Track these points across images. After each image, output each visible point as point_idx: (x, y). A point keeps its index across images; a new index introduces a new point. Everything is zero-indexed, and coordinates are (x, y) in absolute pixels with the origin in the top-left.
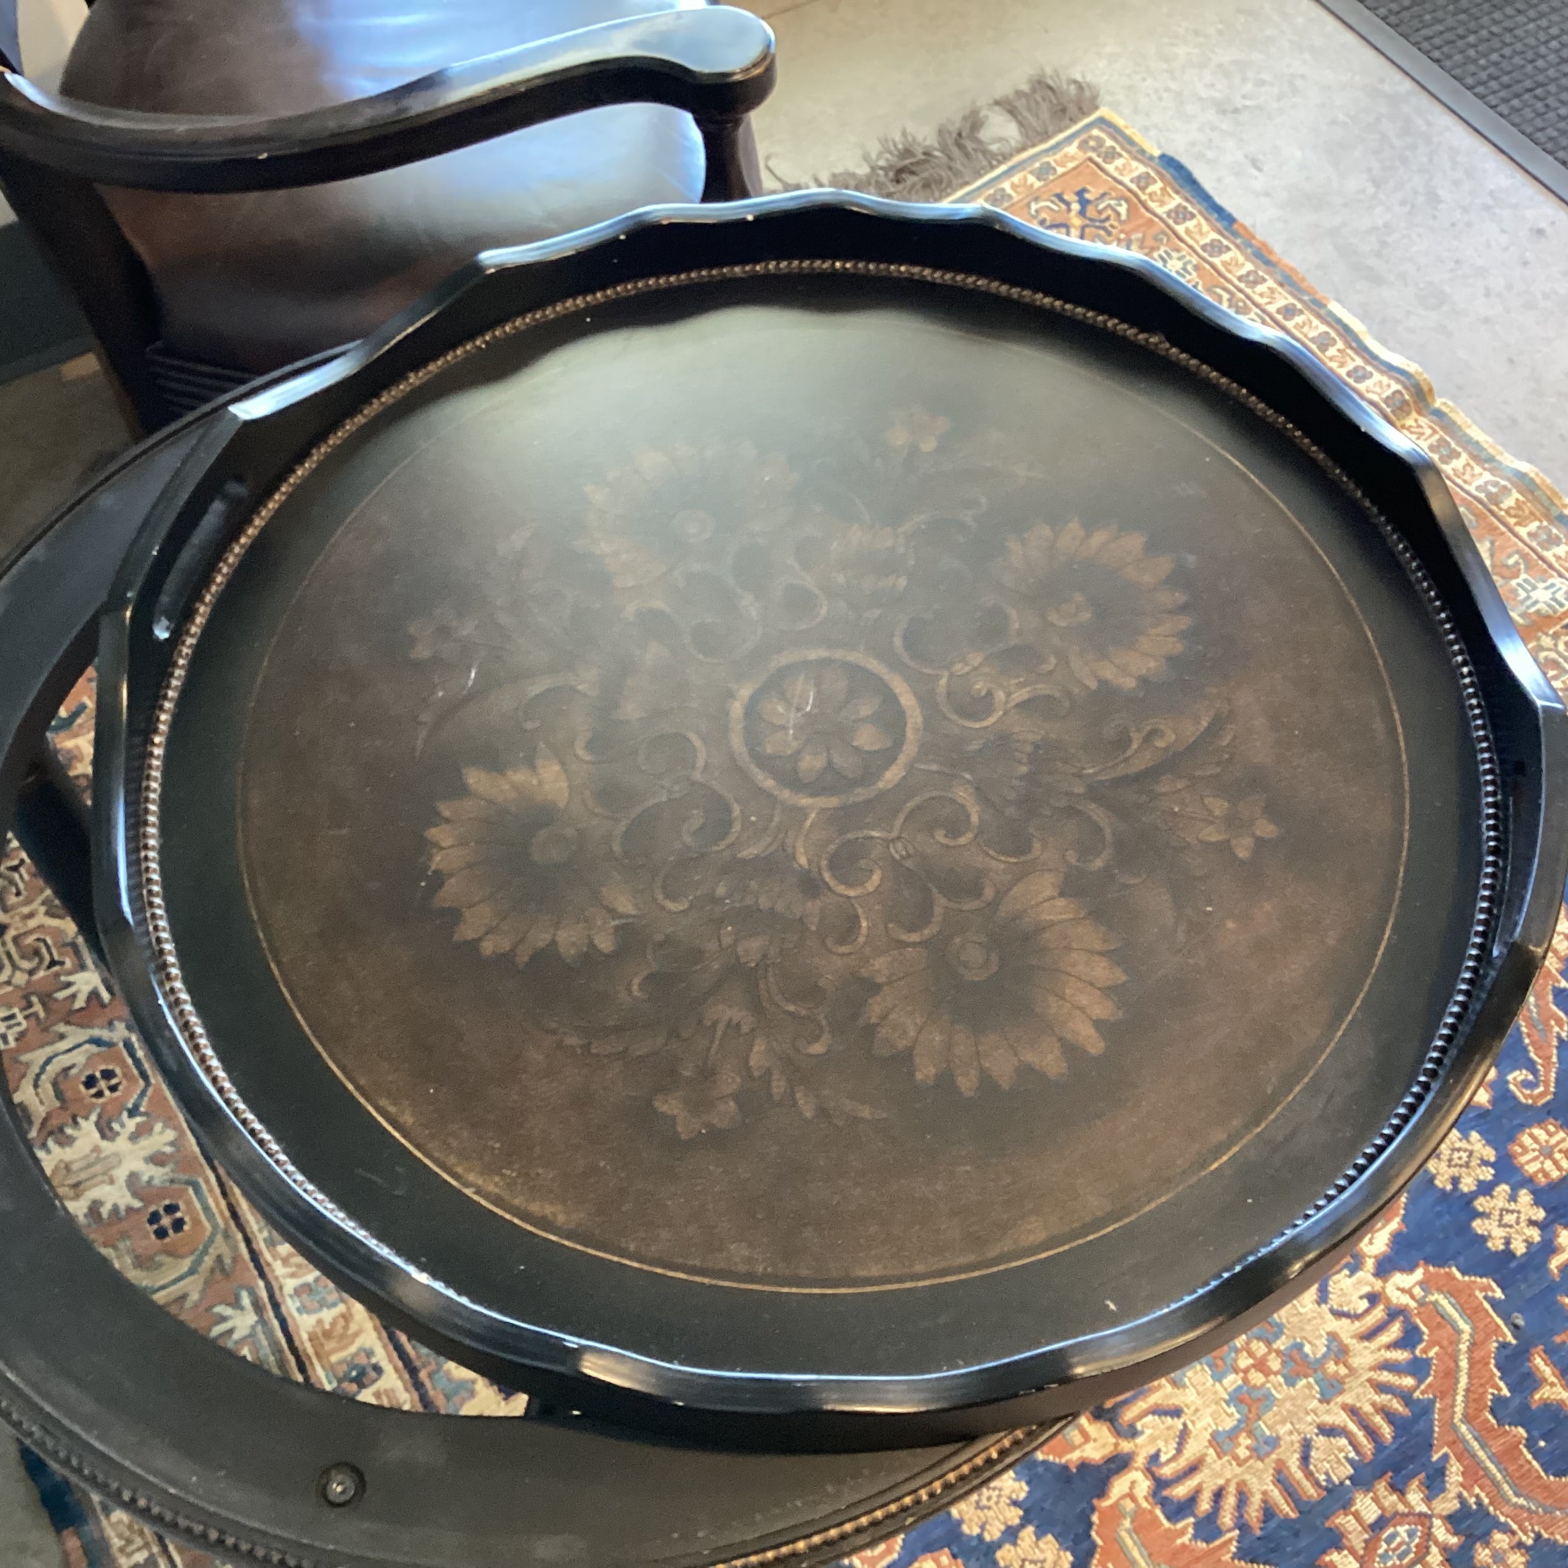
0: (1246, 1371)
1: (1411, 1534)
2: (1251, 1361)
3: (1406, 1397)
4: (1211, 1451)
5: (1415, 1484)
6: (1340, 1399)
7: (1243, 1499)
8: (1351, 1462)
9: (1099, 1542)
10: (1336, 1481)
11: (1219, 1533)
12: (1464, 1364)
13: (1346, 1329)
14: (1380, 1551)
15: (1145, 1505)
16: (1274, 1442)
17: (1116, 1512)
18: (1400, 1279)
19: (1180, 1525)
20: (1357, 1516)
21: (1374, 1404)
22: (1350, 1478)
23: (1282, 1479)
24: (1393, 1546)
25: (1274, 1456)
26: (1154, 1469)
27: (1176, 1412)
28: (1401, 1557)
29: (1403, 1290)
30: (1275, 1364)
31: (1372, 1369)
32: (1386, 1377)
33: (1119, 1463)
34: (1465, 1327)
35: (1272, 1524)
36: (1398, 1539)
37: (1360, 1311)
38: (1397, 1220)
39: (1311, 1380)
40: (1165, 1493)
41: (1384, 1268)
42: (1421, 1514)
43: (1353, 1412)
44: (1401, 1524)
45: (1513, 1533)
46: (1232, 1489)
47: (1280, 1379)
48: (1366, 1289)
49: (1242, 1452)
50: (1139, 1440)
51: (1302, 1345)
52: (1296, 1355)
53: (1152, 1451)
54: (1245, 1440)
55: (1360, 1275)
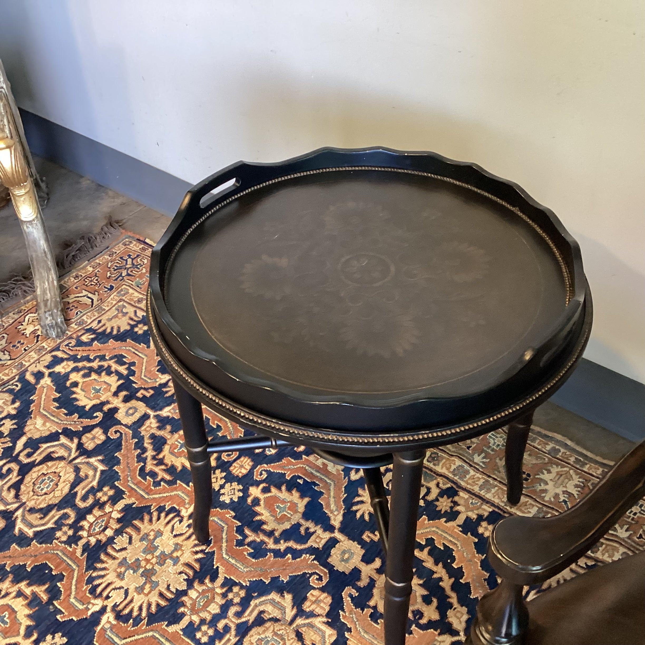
0: (153, 557)
1: (94, 529)
2: (151, 561)
3: (95, 569)
4: (162, 530)
5: (93, 544)
6: (119, 560)
7: (151, 521)
8: (115, 543)
10: (120, 536)
11: (157, 510)
12: (73, 587)
13: (118, 583)
14: (104, 522)
15: (182, 508)
16: (142, 540)
17: (190, 504)
18: (97, 608)
19: (170, 507)
20: (112, 529)
21: (107, 563)
22: (115, 539)
23: (138, 530)
24: (100, 525)
25: (141, 535)
26: (180, 518)
27: (175, 536)
28: (98, 522)
29: (96, 604)
30: (143, 564)
31: (107, 574)
32: (102, 573)
34: (72, 600)
35: (140, 517)
36: (98, 527)
37: (113, 591)
38: (97, 631)
39: (130, 562)
40: (175, 514)
41: (103, 610)
42: (91, 536)
43: (114, 558)
44: (98, 532)
45: (59, 542)
46: (154, 522)
47: (140, 559)
48: (109, 600)
49: (152, 533)
50: (187, 524)
51: (134, 573)
52: (136, 569)
53: (182, 523)
54: (151, 537)
55: (112, 604)
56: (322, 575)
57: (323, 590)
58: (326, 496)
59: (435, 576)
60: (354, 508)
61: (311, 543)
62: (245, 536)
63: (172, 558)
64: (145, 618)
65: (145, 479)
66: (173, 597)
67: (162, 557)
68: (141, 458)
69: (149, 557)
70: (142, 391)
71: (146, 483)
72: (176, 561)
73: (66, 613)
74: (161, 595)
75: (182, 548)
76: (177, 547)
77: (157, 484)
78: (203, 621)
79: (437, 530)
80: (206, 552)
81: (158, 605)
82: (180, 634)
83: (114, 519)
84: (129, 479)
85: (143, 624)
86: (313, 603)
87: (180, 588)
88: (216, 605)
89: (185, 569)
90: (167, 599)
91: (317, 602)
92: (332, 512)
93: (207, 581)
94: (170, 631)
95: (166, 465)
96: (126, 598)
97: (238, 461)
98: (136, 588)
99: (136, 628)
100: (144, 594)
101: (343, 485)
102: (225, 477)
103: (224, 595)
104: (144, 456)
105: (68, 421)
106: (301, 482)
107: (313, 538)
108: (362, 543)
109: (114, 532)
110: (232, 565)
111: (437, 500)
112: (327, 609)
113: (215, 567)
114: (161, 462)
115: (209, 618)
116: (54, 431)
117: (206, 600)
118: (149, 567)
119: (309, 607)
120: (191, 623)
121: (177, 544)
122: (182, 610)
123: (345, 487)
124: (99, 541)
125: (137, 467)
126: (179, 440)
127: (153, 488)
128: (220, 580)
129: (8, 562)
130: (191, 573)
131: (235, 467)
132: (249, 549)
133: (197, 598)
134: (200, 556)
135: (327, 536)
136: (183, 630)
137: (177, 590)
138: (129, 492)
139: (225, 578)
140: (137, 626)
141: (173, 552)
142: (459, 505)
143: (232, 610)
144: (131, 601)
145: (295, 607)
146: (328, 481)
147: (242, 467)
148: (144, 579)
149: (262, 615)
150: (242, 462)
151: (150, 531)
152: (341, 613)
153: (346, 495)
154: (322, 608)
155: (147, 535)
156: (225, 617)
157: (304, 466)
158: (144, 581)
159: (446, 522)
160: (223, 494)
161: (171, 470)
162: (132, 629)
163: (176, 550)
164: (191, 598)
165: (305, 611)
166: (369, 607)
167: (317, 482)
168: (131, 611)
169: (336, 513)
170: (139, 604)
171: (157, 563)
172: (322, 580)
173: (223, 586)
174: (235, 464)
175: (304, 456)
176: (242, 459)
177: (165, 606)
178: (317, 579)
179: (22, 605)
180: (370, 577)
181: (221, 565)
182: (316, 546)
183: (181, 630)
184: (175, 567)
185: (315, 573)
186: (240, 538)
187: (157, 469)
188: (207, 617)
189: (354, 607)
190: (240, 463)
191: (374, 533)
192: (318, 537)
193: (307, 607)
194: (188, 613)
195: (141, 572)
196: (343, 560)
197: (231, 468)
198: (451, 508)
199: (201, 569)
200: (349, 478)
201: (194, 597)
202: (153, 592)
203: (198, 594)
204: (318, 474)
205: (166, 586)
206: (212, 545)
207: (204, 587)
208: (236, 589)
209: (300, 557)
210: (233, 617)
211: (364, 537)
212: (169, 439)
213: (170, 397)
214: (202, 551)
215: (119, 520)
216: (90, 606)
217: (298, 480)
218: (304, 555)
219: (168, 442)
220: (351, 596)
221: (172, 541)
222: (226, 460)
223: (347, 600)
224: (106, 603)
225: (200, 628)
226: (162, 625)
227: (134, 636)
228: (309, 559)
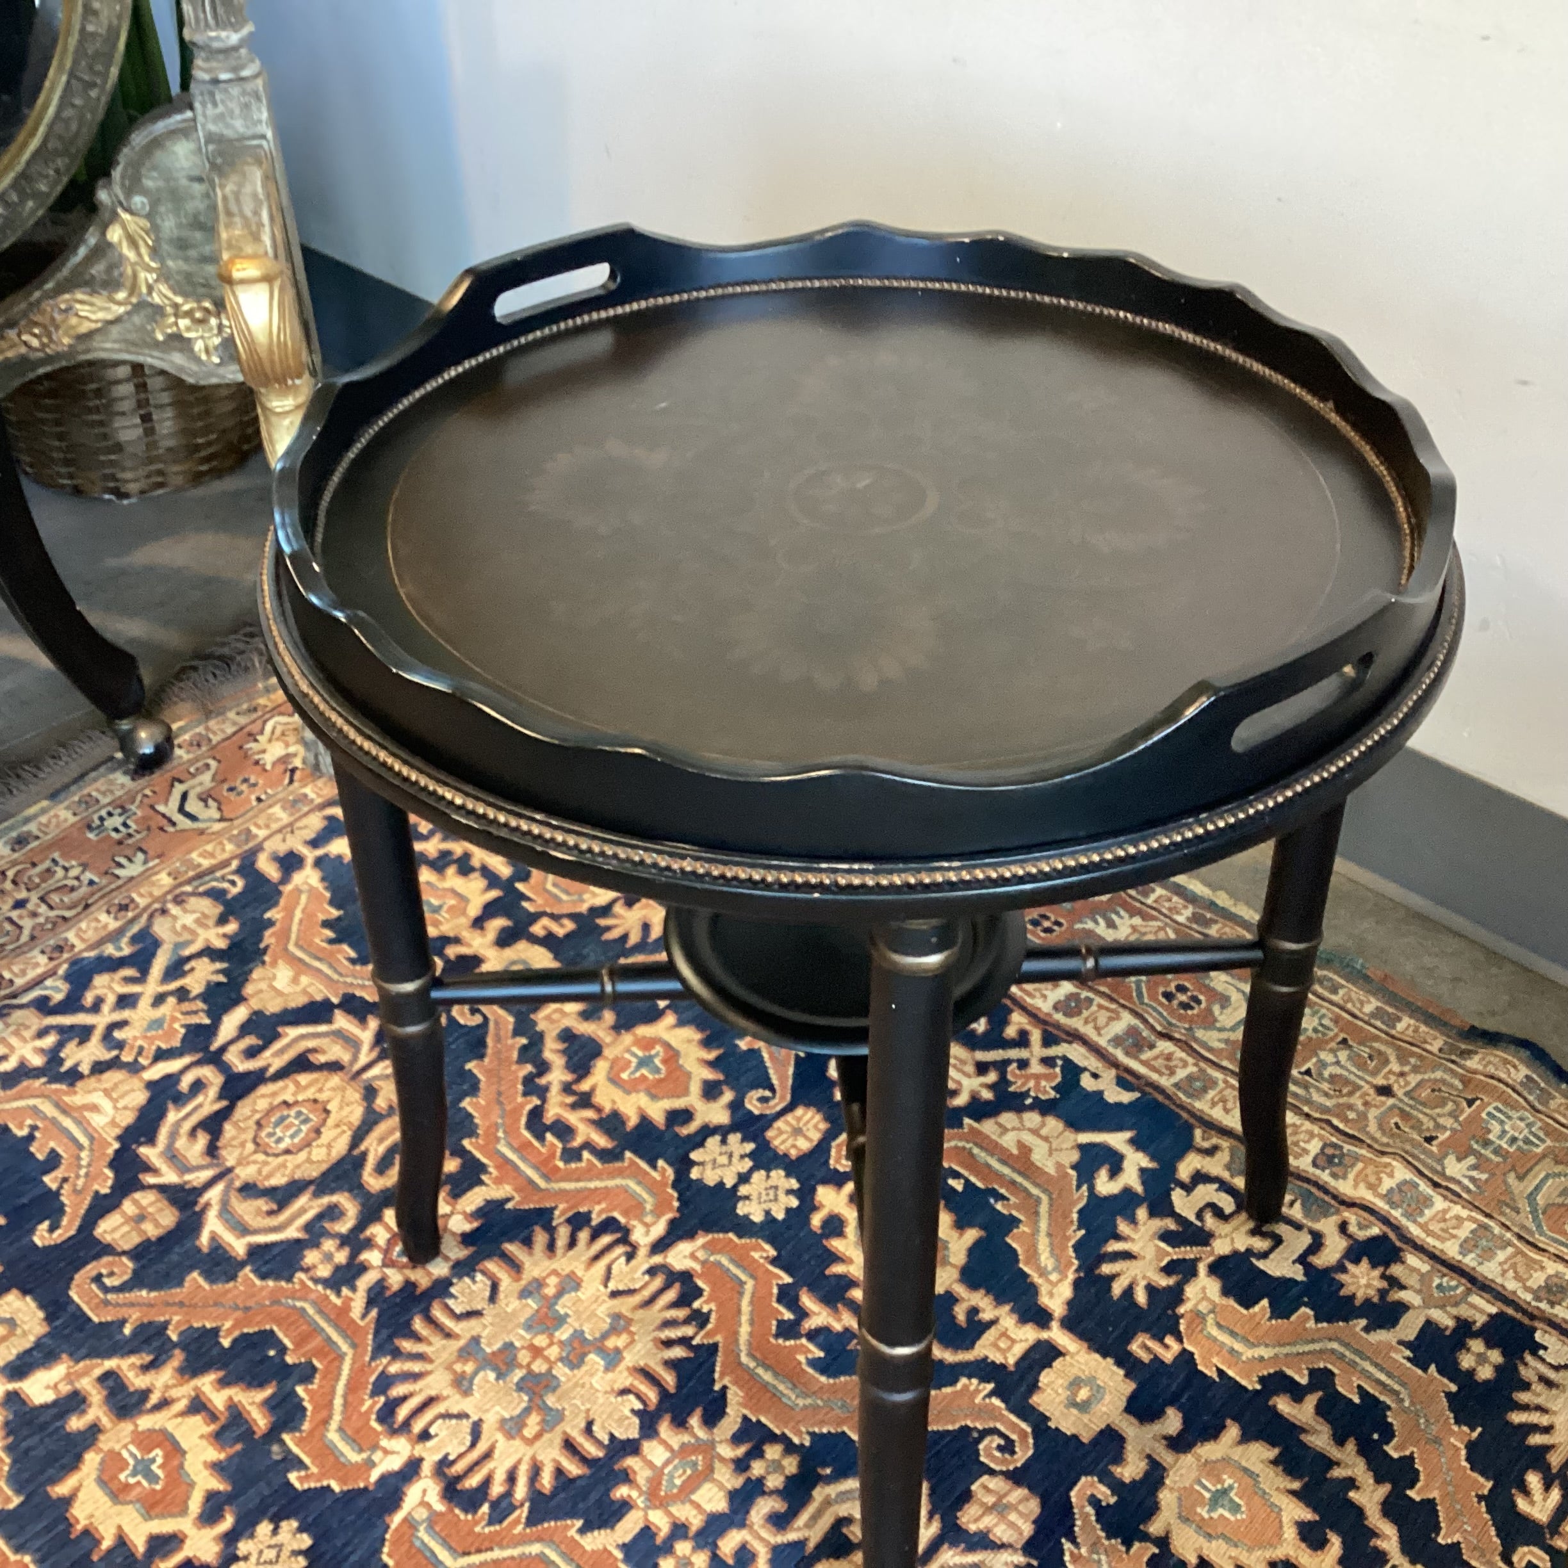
0: (551, 1344)
2: (546, 1353)
3: (398, 1354)
4: (580, 1273)
5: (395, 1288)
6: (462, 1343)
7: (551, 1247)
8: (452, 1296)
9: (670, 1190)
10: (466, 1279)
11: (569, 1221)
12: (338, 1402)
13: (455, 1403)
15: (634, 1222)
16: (524, 1294)
17: (658, 1213)
18: (394, 1464)
19: (604, 1216)
20: (448, 1260)
21: (430, 1344)
22: (452, 1284)
23: (515, 1267)
25: (523, 1283)
26: (629, 1249)
27: (615, 1294)
29: (393, 1453)
30: (524, 1357)
31: (428, 1372)
32: (416, 1367)
33: (661, 1246)
34: (333, 1435)
35: (523, 1235)
37: (440, 1421)
38: (393, 1526)
39: (488, 1350)
40: (618, 1235)
41: (412, 1468)
42: (392, 1268)
43: (448, 1335)
45: (311, 1279)
46: (559, 1252)
47: (517, 1344)
48: (430, 1444)
49: (553, 1281)
50: (646, 1266)
51: (498, 1378)
52: (503, 1367)
53: (633, 1262)
54: (550, 1291)
55: (438, 1457)
56: (1014, 1437)
57: (1016, 1477)
58: (1026, 1229)
59: (1337, 1473)
60: (1106, 1269)
61: (985, 1348)
62: (802, 1314)
63: (601, 1350)
64: (522, 1505)
65: (541, 1138)
66: (601, 1454)
67: (576, 1345)
68: (531, 1086)
69: (541, 1341)
70: (545, 921)
71: (543, 1150)
72: (613, 1359)
73: (314, 1470)
74: (569, 1446)
75: (633, 1329)
76: (619, 1325)
77: (572, 1155)
78: (679, 1530)
79: (1342, 1349)
80: (694, 1342)
81: (559, 1472)
82: (616, 1559)
83: (454, 1234)
84: (500, 1134)
85: (517, 1522)
86: (989, 1509)
87: (621, 1435)
88: (716, 1489)
89: (636, 1383)
90: (584, 1460)
91: (999, 1508)
92: (1043, 1273)
93: (694, 1421)
94: (588, 1548)
95: (599, 1110)
96: (473, 1445)
97: (789, 1117)
98: (503, 1422)
99: (497, 1527)
100: (524, 1439)
101: (1074, 1203)
102: (752, 1155)
103: (741, 1465)
104: (543, 1081)
105: (355, 977)
106: (957, 1185)
107: (990, 1336)
108: (1126, 1362)
109: (454, 1267)
110: (765, 1386)
111: (1341, 1268)
112: (1028, 1529)
113: (717, 1387)
114: (584, 1101)
115: (696, 1522)
116: (319, 998)
117: (689, 1472)
118: (539, 1367)
119: (976, 1520)
120: (647, 1532)
121: (617, 1317)
122: (622, 1492)
123: (1080, 1212)
124: (409, 1285)
125: (522, 1106)
126: (635, 1049)
127: (561, 1164)
128: (730, 1423)
129: (176, 1318)
130: (652, 1396)
131: (781, 1132)
132: (811, 1347)
133: (667, 1462)
134: (678, 1352)
135: (1028, 1335)
136: (625, 1547)
137: (612, 1437)
138: (497, 1167)
139: (745, 1419)
140: (500, 1522)
141: (605, 1336)
142: (1403, 1287)
143: (763, 1507)
144: (488, 1455)
145: (937, 1517)
146: (1035, 1191)
147: (797, 1132)
148: (526, 1398)
149: (845, 1530)
150: (799, 1119)
151: (549, 1275)
152: (1067, 1545)
153: (1083, 1232)
154: (1012, 1525)
155: (539, 1284)
156: (742, 1525)
157: (968, 1146)
158: (524, 1405)
159: (1367, 1329)
160: (747, 1198)
161: (611, 1123)
162: (487, 1530)
163: (614, 1330)
164: (650, 1464)
165: (966, 1531)
166: (1145, 1537)
167: (1003, 1191)
168: (487, 1482)
169: (1054, 1277)
170: (508, 1464)
171: (561, 1359)
172: (1013, 1453)
173: (737, 1439)
174: (779, 1124)
175: (967, 1121)
176: (799, 1111)
177: (579, 1477)
178: (1000, 1448)
179: (202, 1437)
180: (1149, 1457)
181: (735, 1383)
182: (997, 1358)
183: (618, 1546)
184: (610, 1375)
185: (994, 1431)
186: (788, 1315)
187: (573, 1118)
188: (692, 1520)
189: (1103, 1534)
190: (794, 1122)
191: (1161, 1340)
192: (1004, 1334)
193: (971, 1518)
194: (640, 1502)
195: (516, 1379)
196: (1073, 1404)
197: (770, 1134)
198: (1383, 1293)
199: (679, 1386)
200: (1091, 1189)
201: (658, 1463)
202: (547, 1436)
203: (668, 1455)
204: (1006, 1170)
205: (583, 1425)
206: (710, 1326)
207: (686, 1438)
208: (773, 1452)
209: (953, 1382)
210: (763, 1526)
211: (1135, 1347)
212: (608, 1045)
213: (615, 941)
214: (684, 1341)
215: (467, 1239)
216: (377, 1456)
217: (951, 1182)
218: (964, 1381)
219: (607, 1052)
220: (1094, 1501)
221: (606, 1307)
222: (756, 1112)
223: (1084, 1515)
224: (419, 1450)
225: (672, 1547)
226: (568, 1528)
227: (491, 1549)
228: (977, 1391)
